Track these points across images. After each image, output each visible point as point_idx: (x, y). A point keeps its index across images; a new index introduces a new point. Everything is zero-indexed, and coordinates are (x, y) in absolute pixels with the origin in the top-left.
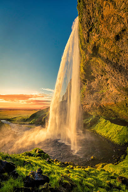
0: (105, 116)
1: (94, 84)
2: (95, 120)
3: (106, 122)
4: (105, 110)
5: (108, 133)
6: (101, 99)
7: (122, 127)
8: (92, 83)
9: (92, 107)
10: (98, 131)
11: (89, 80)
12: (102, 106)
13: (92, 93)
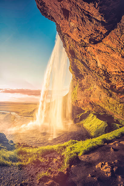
0: (95, 111)
1: (84, 81)
2: (85, 115)
3: (93, 117)
4: (95, 106)
5: (91, 127)
6: (90, 96)
7: (102, 121)
8: (82, 81)
9: (84, 103)
10: (85, 125)
11: (80, 78)
12: (91, 102)
13: (83, 90)
